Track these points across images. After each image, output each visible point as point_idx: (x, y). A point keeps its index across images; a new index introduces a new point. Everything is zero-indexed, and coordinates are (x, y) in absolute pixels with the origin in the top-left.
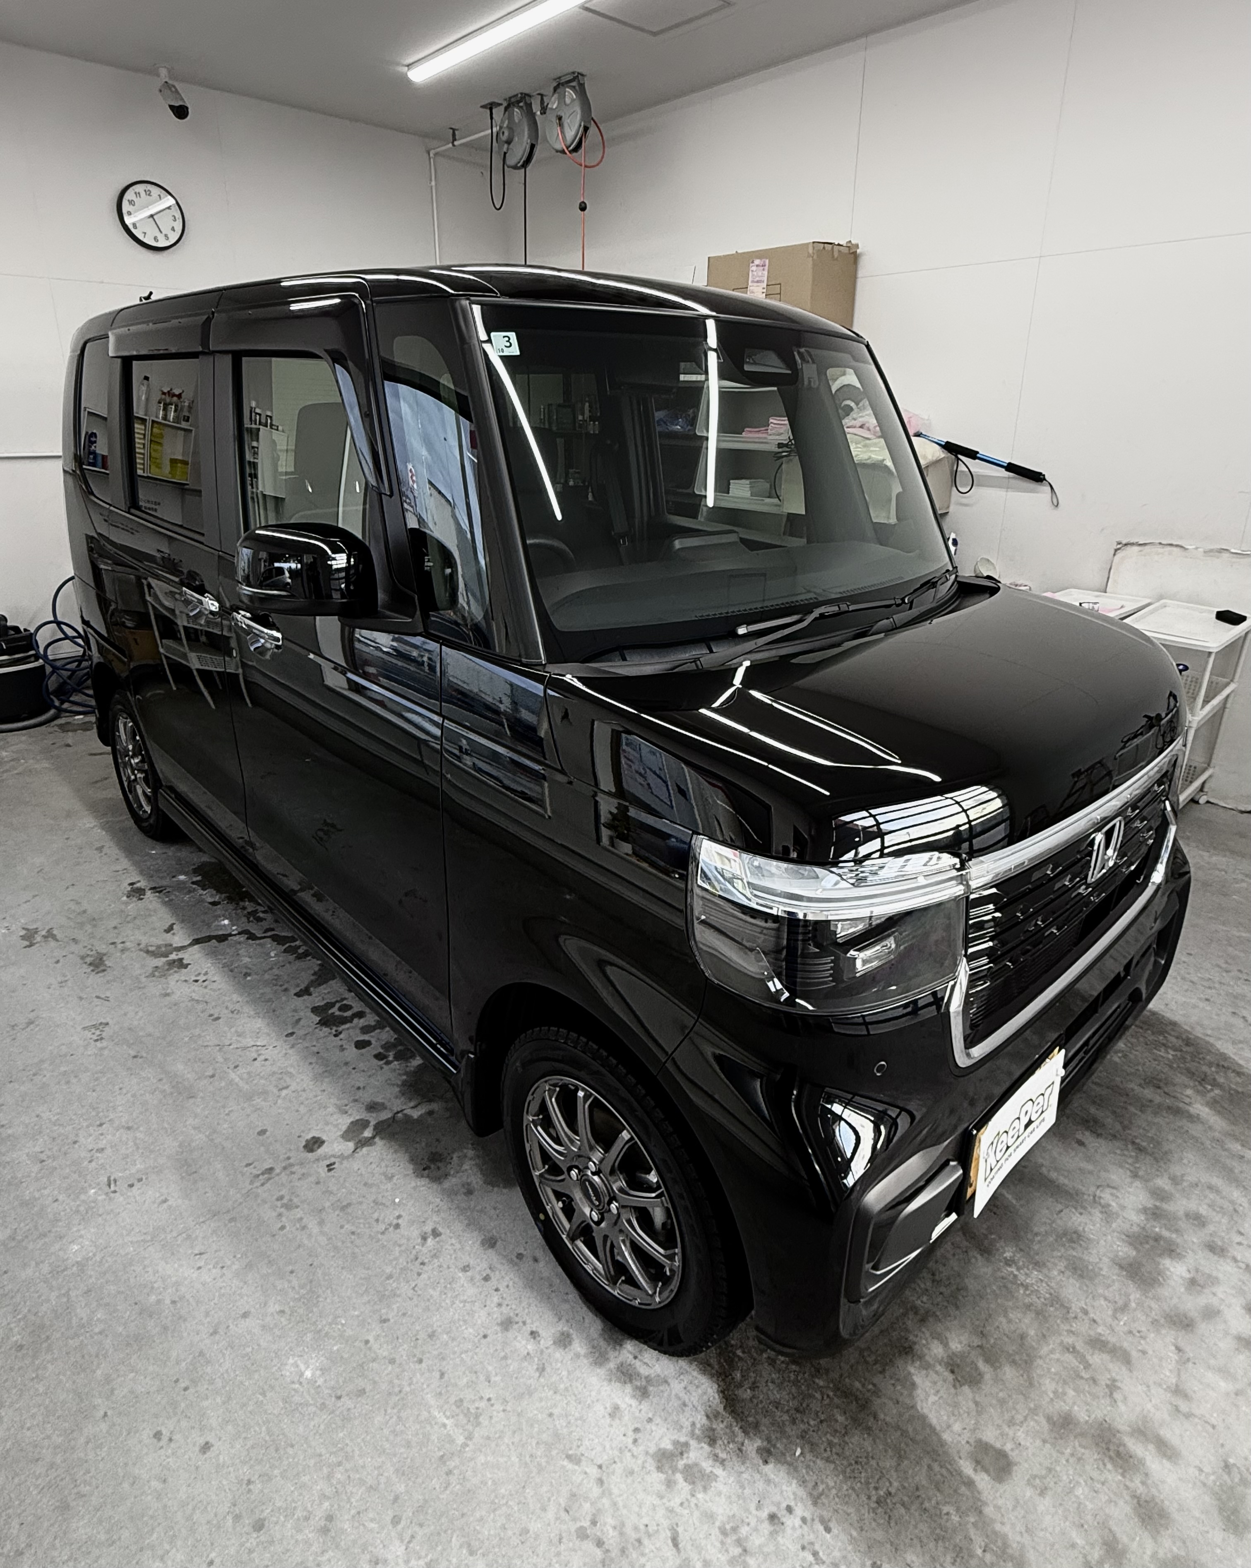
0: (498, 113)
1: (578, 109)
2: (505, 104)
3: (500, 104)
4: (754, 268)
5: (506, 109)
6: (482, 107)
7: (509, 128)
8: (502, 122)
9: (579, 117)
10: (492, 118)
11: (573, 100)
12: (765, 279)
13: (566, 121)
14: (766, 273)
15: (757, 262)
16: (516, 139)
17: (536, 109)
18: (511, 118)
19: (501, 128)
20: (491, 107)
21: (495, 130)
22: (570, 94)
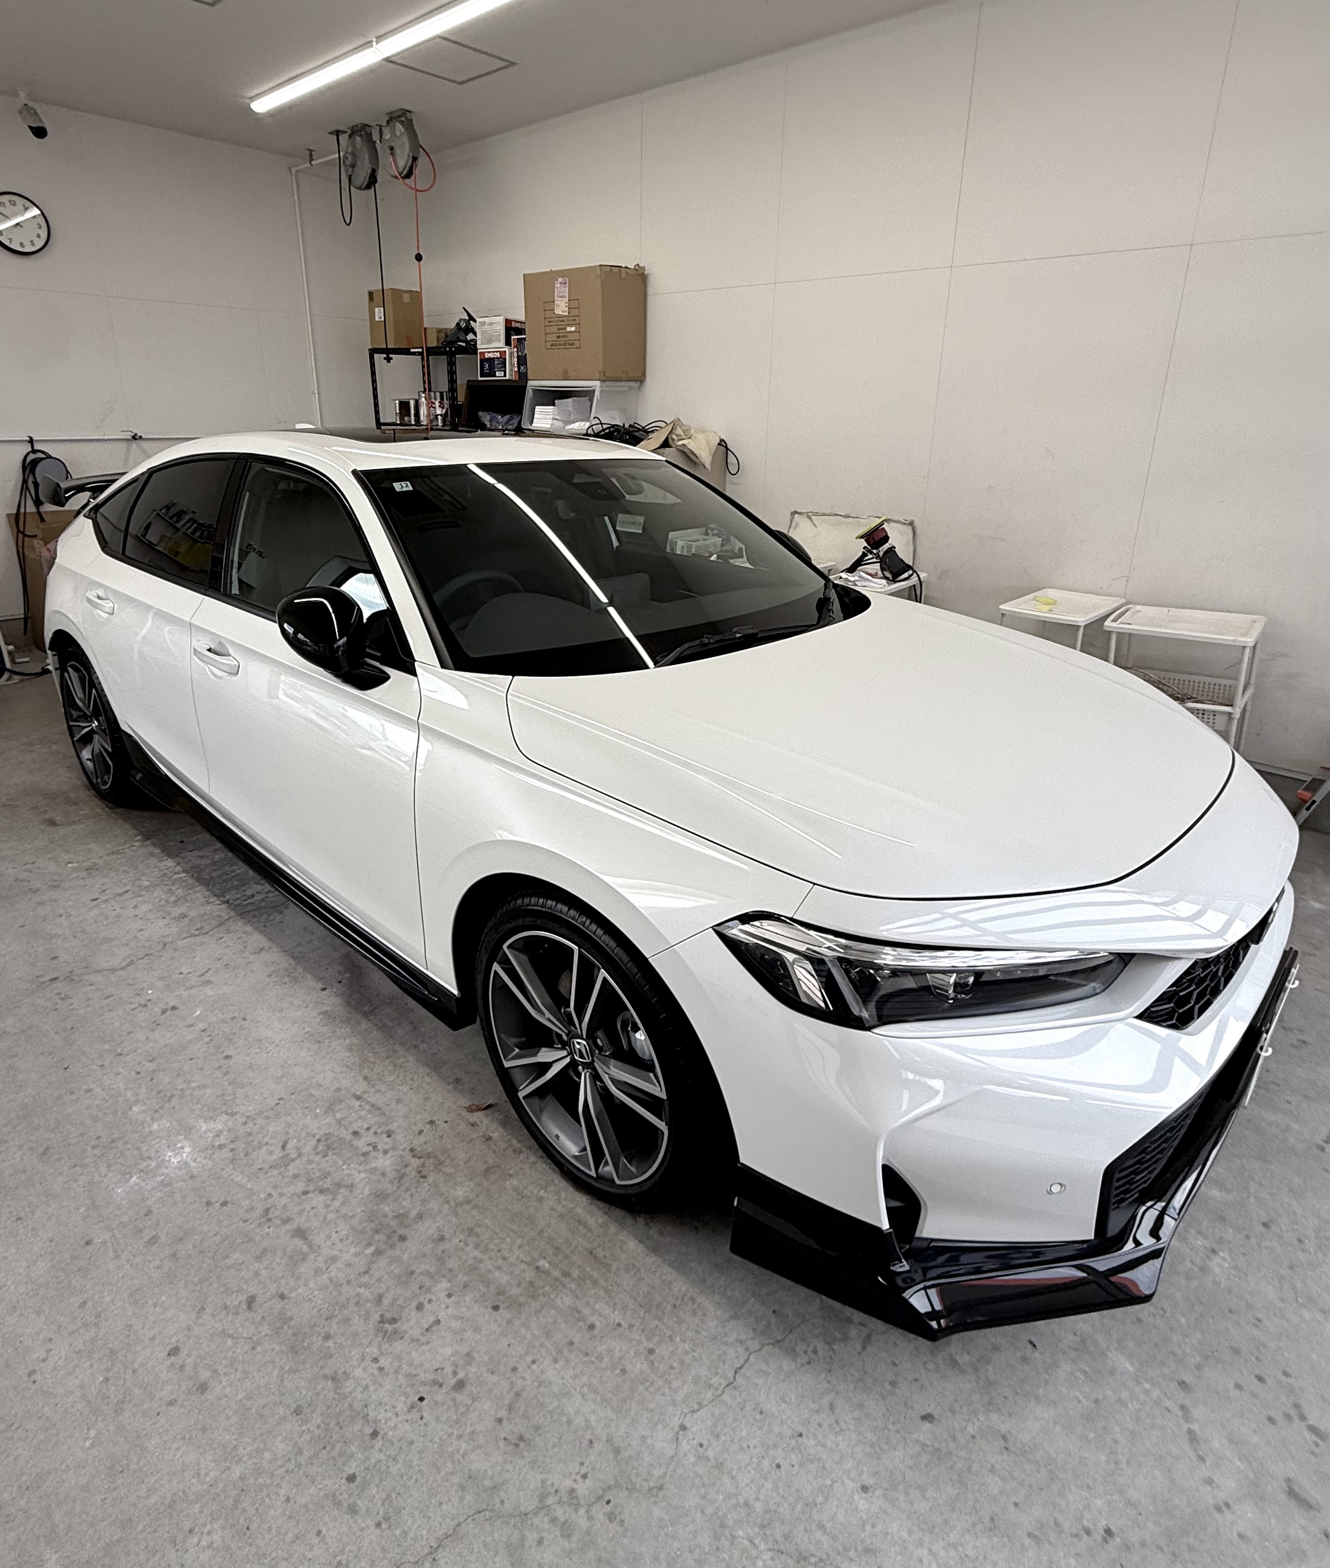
0: (344, 139)
1: (406, 140)
2: (350, 132)
3: (345, 132)
4: (558, 285)
5: (350, 136)
6: (331, 133)
7: (354, 154)
8: (347, 147)
9: (407, 147)
10: (339, 144)
11: (402, 133)
12: (567, 294)
13: (398, 151)
14: (567, 289)
15: (560, 280)
16: (359, 164)
17: (376, 137)
18: (353, 145)
19: (346, 152)
20: (337, 133)
21: (342, 154)
22: (399, 128)
